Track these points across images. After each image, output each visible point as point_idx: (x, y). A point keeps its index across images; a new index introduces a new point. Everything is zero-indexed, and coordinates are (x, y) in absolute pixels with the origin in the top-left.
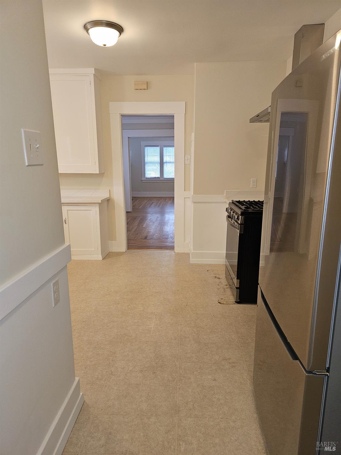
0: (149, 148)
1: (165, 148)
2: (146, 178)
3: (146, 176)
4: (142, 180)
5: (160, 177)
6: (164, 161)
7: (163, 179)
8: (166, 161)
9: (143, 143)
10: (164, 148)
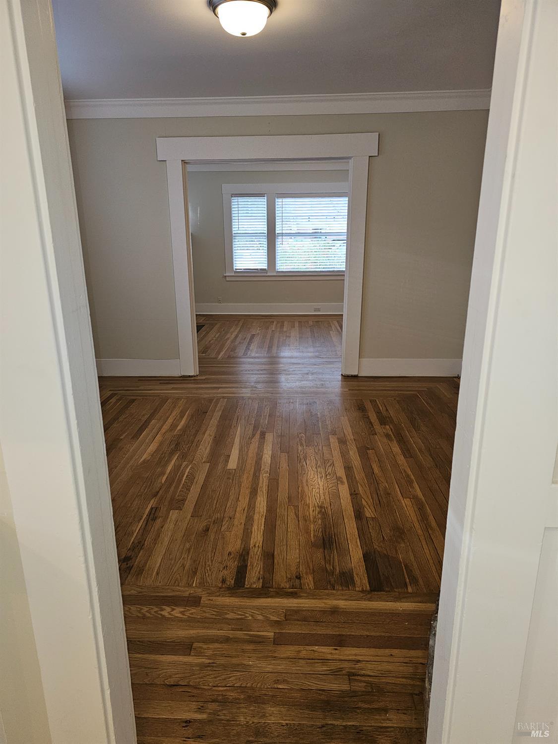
0: (241, 199)
1: (280, 200)
2: (235, 272)
3: (235, 268)
4: (226, 276)
5: (266, 268)
6: (277, 232)
7: (275, 274)
8: (281, 232)
9: (227, 188)
10: (277, 200)
